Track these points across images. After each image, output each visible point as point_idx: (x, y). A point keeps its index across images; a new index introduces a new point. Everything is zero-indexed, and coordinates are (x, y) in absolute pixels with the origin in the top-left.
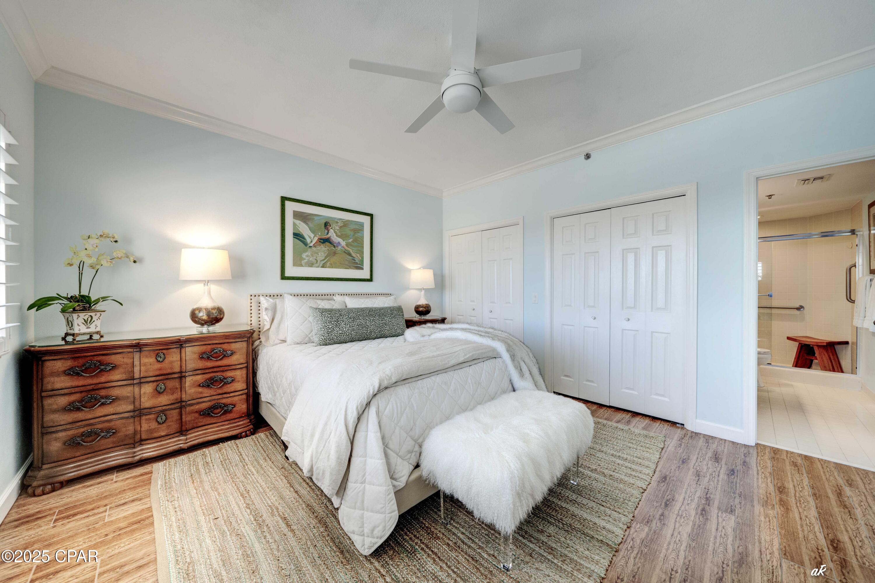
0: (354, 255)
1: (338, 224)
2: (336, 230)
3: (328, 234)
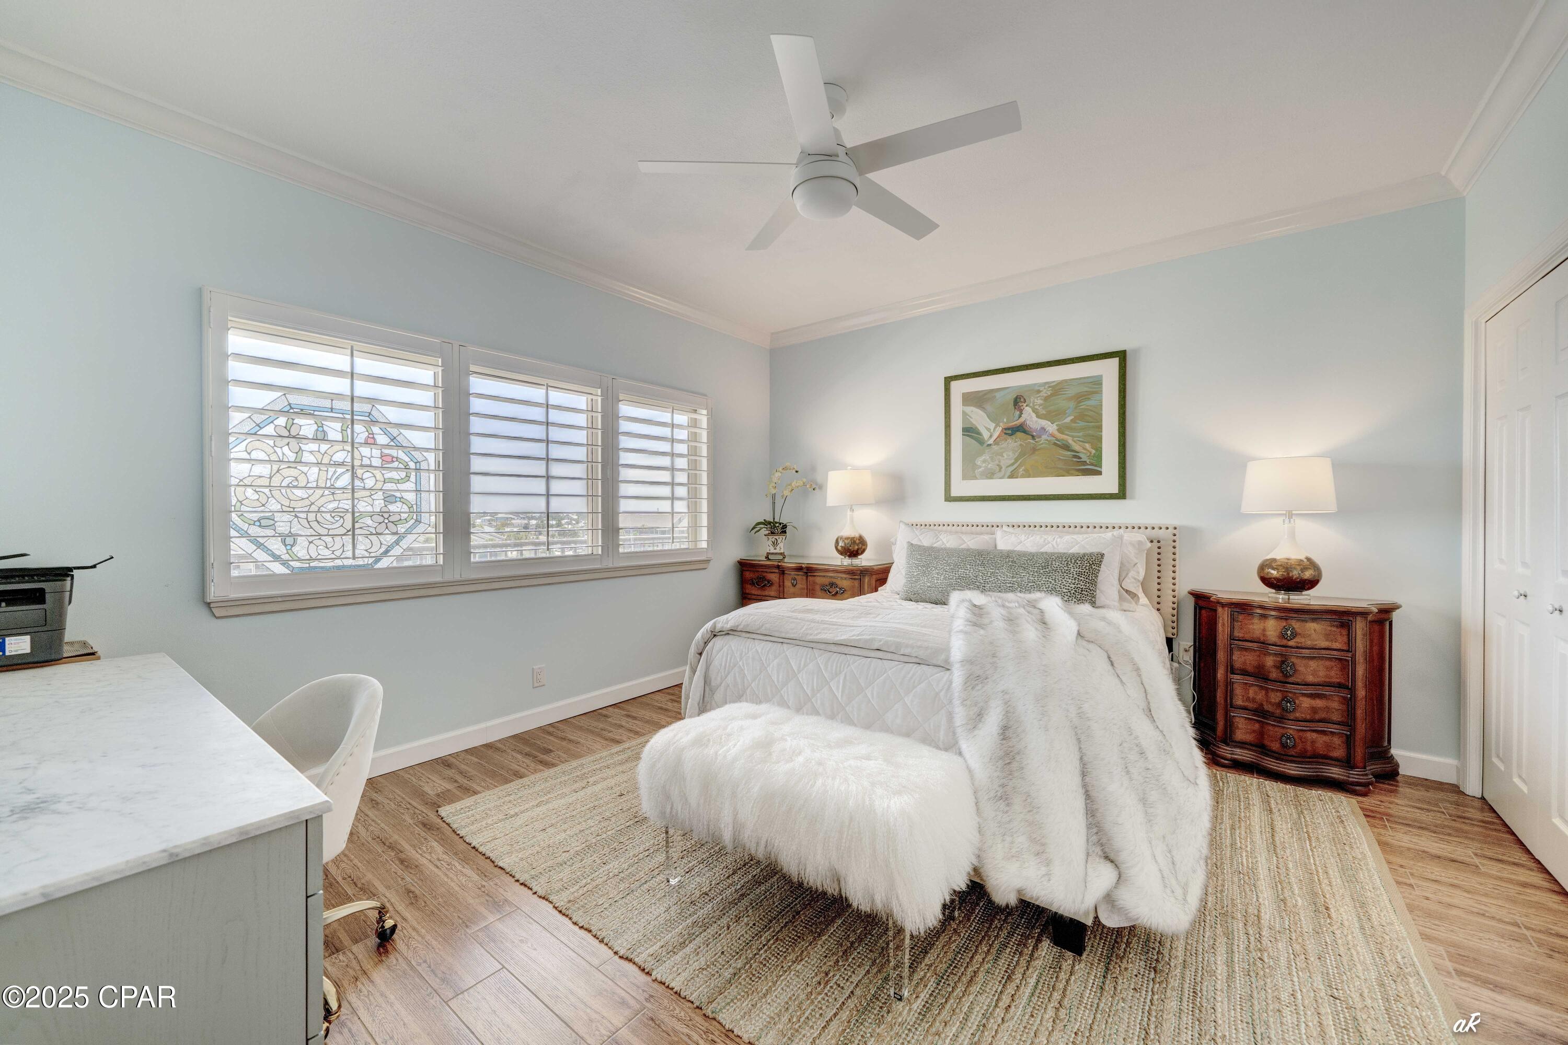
0: (1076, 447)
1: (1041, 394)
2: (1037, 407)
3: (1020, 416)
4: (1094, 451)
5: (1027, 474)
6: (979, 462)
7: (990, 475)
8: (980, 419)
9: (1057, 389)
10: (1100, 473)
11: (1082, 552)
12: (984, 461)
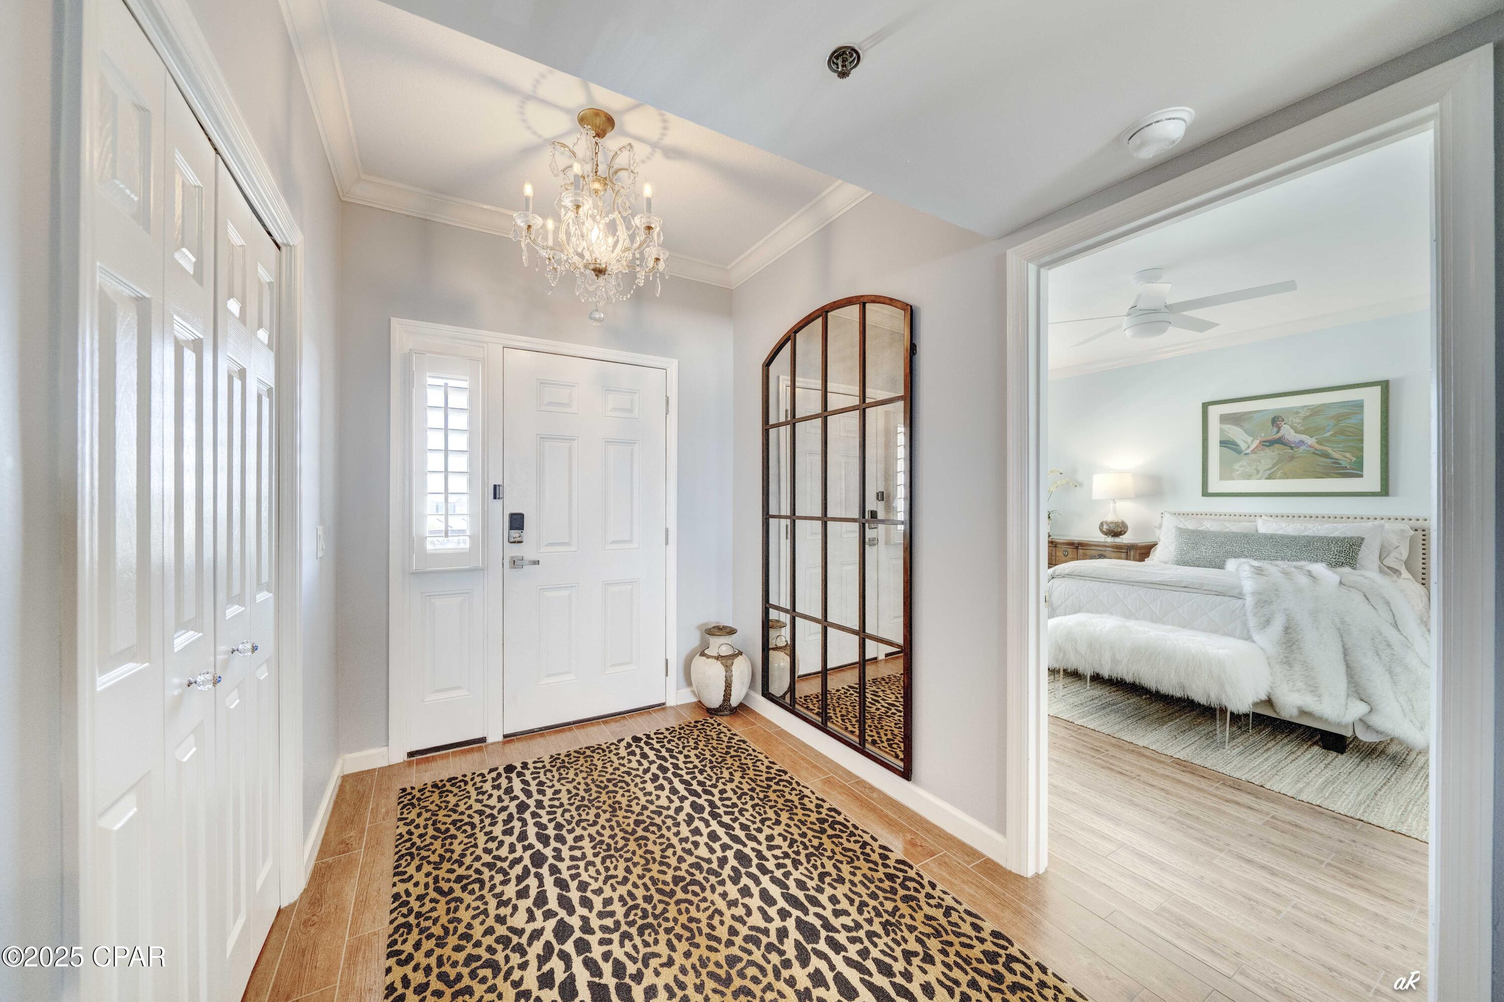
0: (1336, 455)
1: (1300, 415)
2: (1296, 425)
3: (1278, 432)
4: (1354, 459)
5: (1286, 476)
6: (1236, 466)
7: (1248, 477)
8: (1236, 434)
9: (1316, 411)
10: (1361, 476)
11: (1343, 536)
12: (1241, 466)
